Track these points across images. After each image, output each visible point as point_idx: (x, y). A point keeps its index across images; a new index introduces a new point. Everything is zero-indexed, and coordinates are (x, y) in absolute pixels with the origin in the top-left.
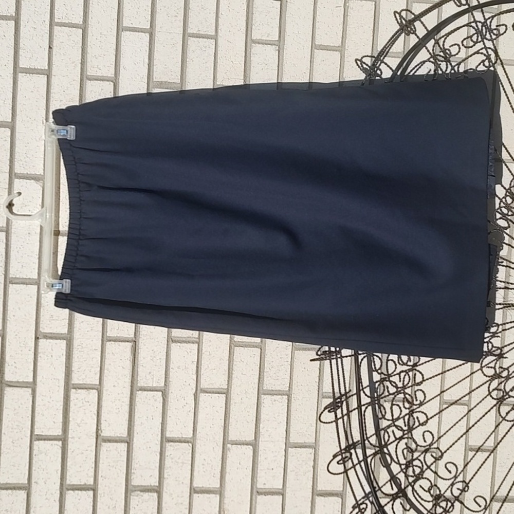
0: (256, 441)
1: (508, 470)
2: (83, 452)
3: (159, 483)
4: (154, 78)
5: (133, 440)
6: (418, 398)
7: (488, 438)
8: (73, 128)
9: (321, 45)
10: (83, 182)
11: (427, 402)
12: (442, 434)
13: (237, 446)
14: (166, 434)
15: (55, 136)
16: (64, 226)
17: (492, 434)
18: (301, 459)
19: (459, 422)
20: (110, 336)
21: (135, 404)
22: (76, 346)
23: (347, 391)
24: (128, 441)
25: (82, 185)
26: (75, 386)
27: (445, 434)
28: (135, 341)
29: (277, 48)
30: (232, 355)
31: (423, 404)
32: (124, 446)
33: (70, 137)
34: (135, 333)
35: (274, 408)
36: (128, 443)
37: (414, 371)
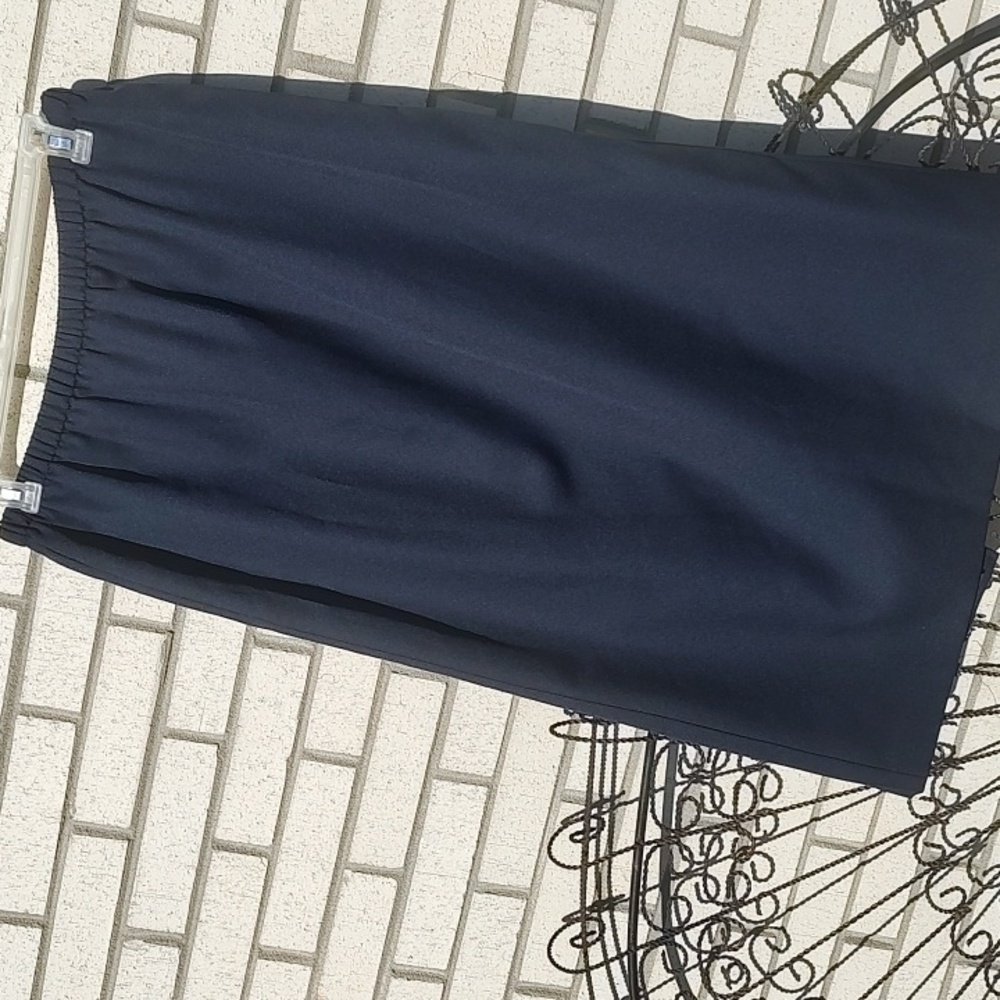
0: (406, 870)
1: (915, 987)
2: (29, 847)
3: (187, 929)
4: (296, 45)
5: (141, 837)
6: (761, 827)
7: (889, 922)
8: (88, 137)
9: (696, 28)
10: (97, 268)
11: (779, 836)
12: (796, 902)
13: (365, 875)
14: (214, 832)
15: (44, 149)
16: (41, 359)
17: (898, 914)
18: (494, 918)
19: (837, 885)
20: (118, 613)
21: (156, 762)
22: (40, 624)
23: (617, 792)
24: (131, 839)
25: (94, 274)
26: (26, 709)
27: (802, 903)
28: (172, 632)
29: (595, 20)
30: (382, 690)
31: (771, 840)
32: (119, 848)
33: (79, 159)
34: (175, 615)
35: (454, 808)
36: (129, 840)
37: (765, 771)
